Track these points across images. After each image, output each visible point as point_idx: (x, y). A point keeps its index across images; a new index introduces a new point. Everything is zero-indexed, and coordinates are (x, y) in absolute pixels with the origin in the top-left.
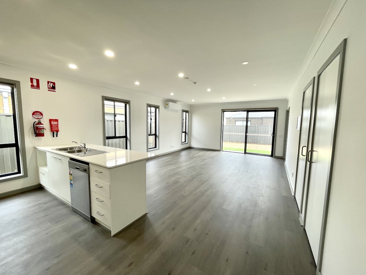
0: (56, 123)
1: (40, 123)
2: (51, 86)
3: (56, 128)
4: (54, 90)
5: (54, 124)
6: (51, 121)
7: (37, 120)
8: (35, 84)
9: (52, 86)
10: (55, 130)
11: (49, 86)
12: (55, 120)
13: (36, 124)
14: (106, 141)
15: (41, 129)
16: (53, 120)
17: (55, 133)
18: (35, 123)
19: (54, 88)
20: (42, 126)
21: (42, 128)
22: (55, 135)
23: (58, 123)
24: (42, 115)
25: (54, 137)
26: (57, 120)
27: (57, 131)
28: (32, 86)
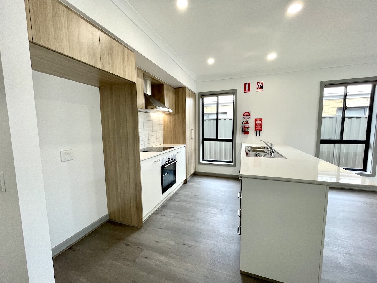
0: (260, 122)
1: (247, 123)
2: (259, 87)
3: (260, 127)
4: (262, 90)
5: (258, 123)
6: (256, 119)
7: (245, 120)
8: (247, 88)
9: (261, 86)
10: (258, 129)
11: (258, 87)
12: (260, 119)
13: (244, 124)
14: (320, 145)
15: (246, 127)
16: (258, 119)
17: (258, 132)
18: (244, 122)
19: (261, 87)
20: (248, 125)
21: (248, 126)
22: (258, 134)
23: (262, 122)
24: (250, 115)
25: (257, 135)
26: (261, 119)
27: (260, 130)
28: (245, 90)
